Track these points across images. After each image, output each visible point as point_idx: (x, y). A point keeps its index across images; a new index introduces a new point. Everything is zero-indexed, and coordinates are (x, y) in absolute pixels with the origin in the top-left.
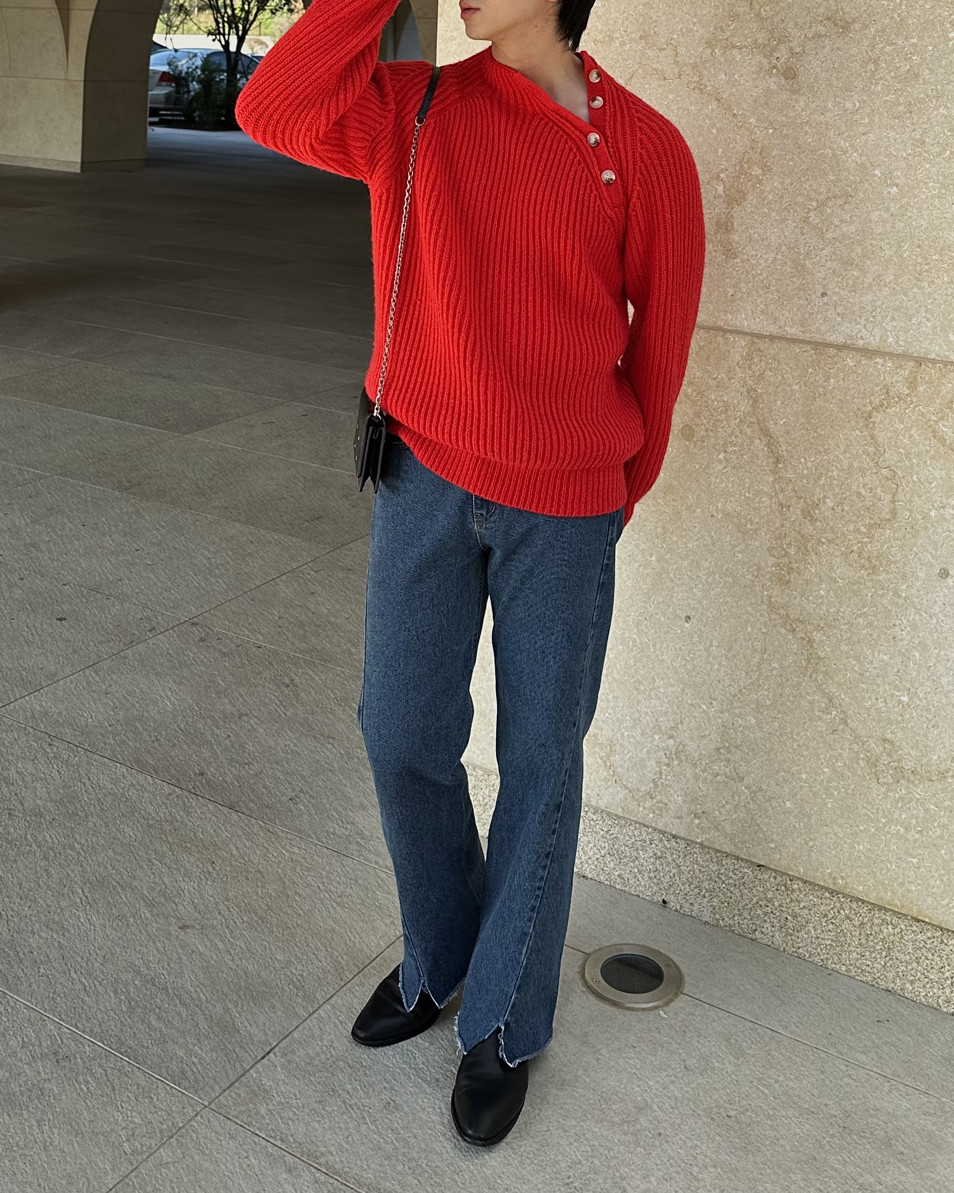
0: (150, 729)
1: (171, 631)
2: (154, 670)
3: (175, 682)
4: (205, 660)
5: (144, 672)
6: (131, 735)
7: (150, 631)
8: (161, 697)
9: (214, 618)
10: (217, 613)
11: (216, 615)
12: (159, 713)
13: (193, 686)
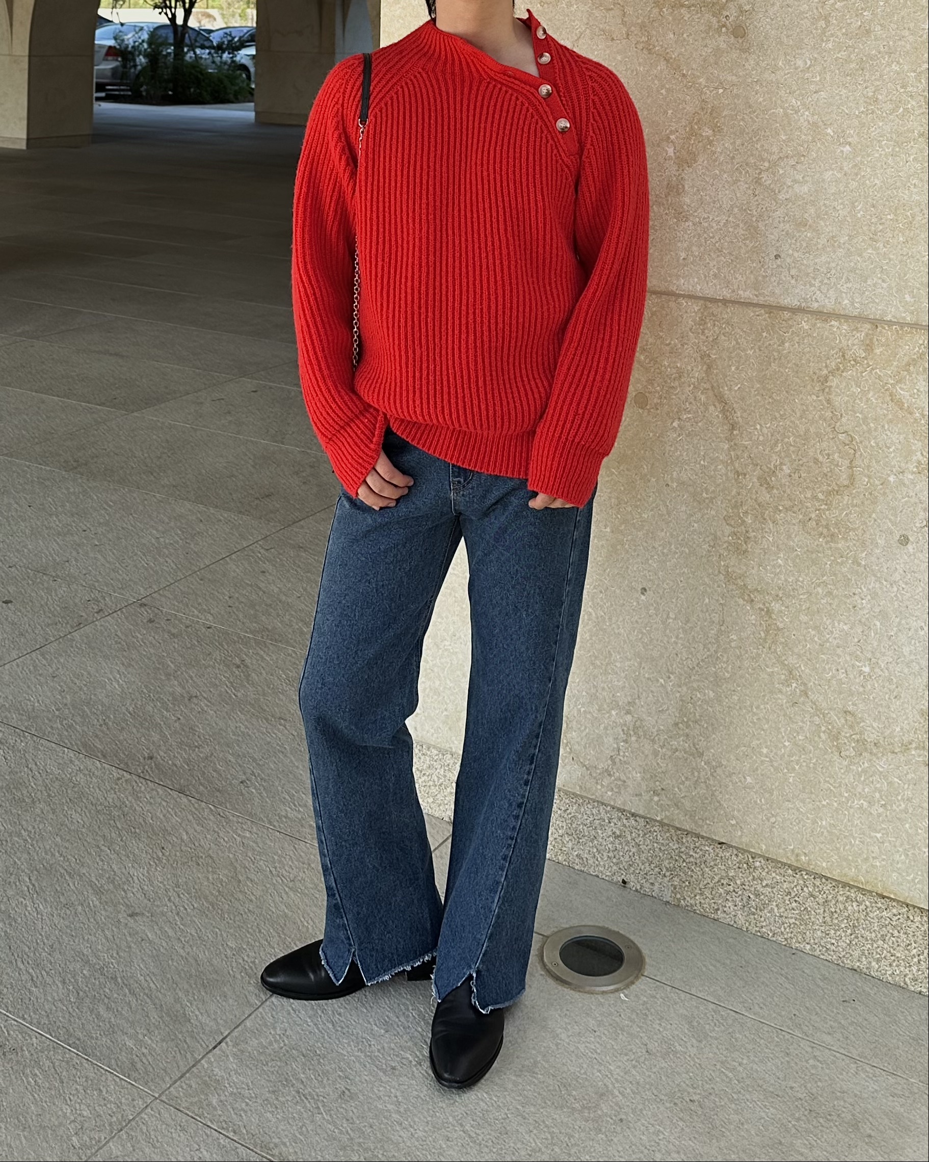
0: (98, 713)
1: (119, 612)
2: (102, 652)
3: (123, 664)
4: (154, 642)
5: (91, 655)
6: (78, 719)
7: (97, 613)
8: (109, 679)
9: (163, 599)
10: (166, 593)
11: (165, 596)
12: (107, 696)
13: (142, 668)
